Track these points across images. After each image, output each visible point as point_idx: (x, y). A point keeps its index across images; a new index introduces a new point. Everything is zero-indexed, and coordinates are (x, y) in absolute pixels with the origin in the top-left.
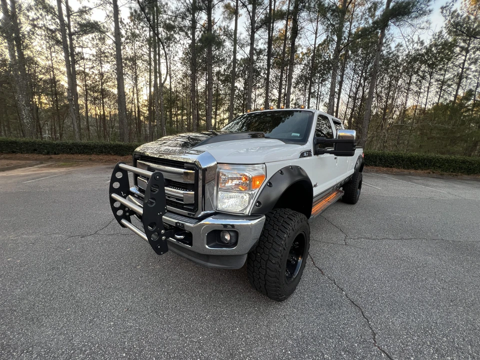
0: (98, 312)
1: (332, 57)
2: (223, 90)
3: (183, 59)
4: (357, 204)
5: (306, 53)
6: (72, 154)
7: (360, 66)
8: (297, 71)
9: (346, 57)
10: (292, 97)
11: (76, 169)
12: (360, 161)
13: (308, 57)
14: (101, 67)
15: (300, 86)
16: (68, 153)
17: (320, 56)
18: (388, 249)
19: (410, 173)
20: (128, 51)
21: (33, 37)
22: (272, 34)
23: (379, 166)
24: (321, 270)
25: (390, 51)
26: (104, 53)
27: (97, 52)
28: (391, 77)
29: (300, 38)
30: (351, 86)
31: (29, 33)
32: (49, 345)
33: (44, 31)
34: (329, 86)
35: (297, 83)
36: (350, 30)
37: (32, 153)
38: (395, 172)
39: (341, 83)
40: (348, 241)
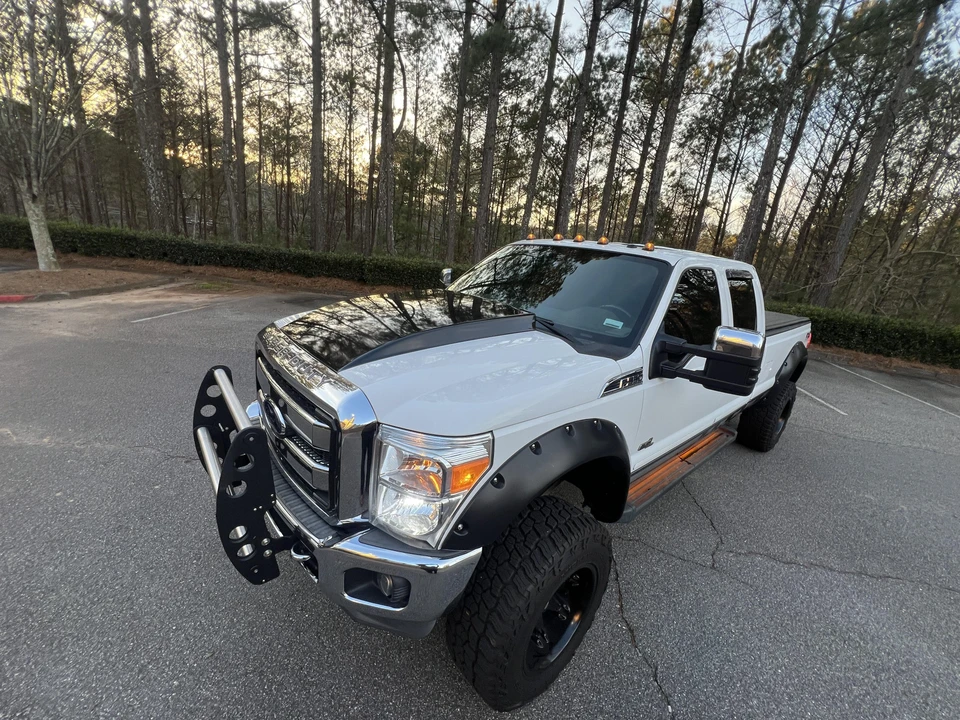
0: (160, 649)
1: (784, 76)
2: (522, 146)
3: (446, 78)
4: (772, 452)
5: (720, 66)
6: (225, 266)
7: (855, 98)
8: (692, 107)
9: (822, 76)
10: (671, 166)
11: (227, 298)
12: (794, 358)
13: (725, 73)
14: (289, 93)
15: (696, 142)
16: (216, 265)
17: (755, 72)
18: (815, 597)
19: (936, 374)
20: (337, 60)
21: (176, 34)
22: (641, 23)
23: (856, 349)
24: (632, 631)
25: (946, 62)
26: (297, 65)
27: (283, 64)
28: (933, 126)
29: (710, 29)
30: (823, 146)
31: (168, 25)
32: (59, 709)
33: (195, 21)
34: (765, 143)
35: (690, 135)
36: (841, 10)
37: (159, 259)
38: (895, 368)
39: (796, 139)
40: (721, 557)
